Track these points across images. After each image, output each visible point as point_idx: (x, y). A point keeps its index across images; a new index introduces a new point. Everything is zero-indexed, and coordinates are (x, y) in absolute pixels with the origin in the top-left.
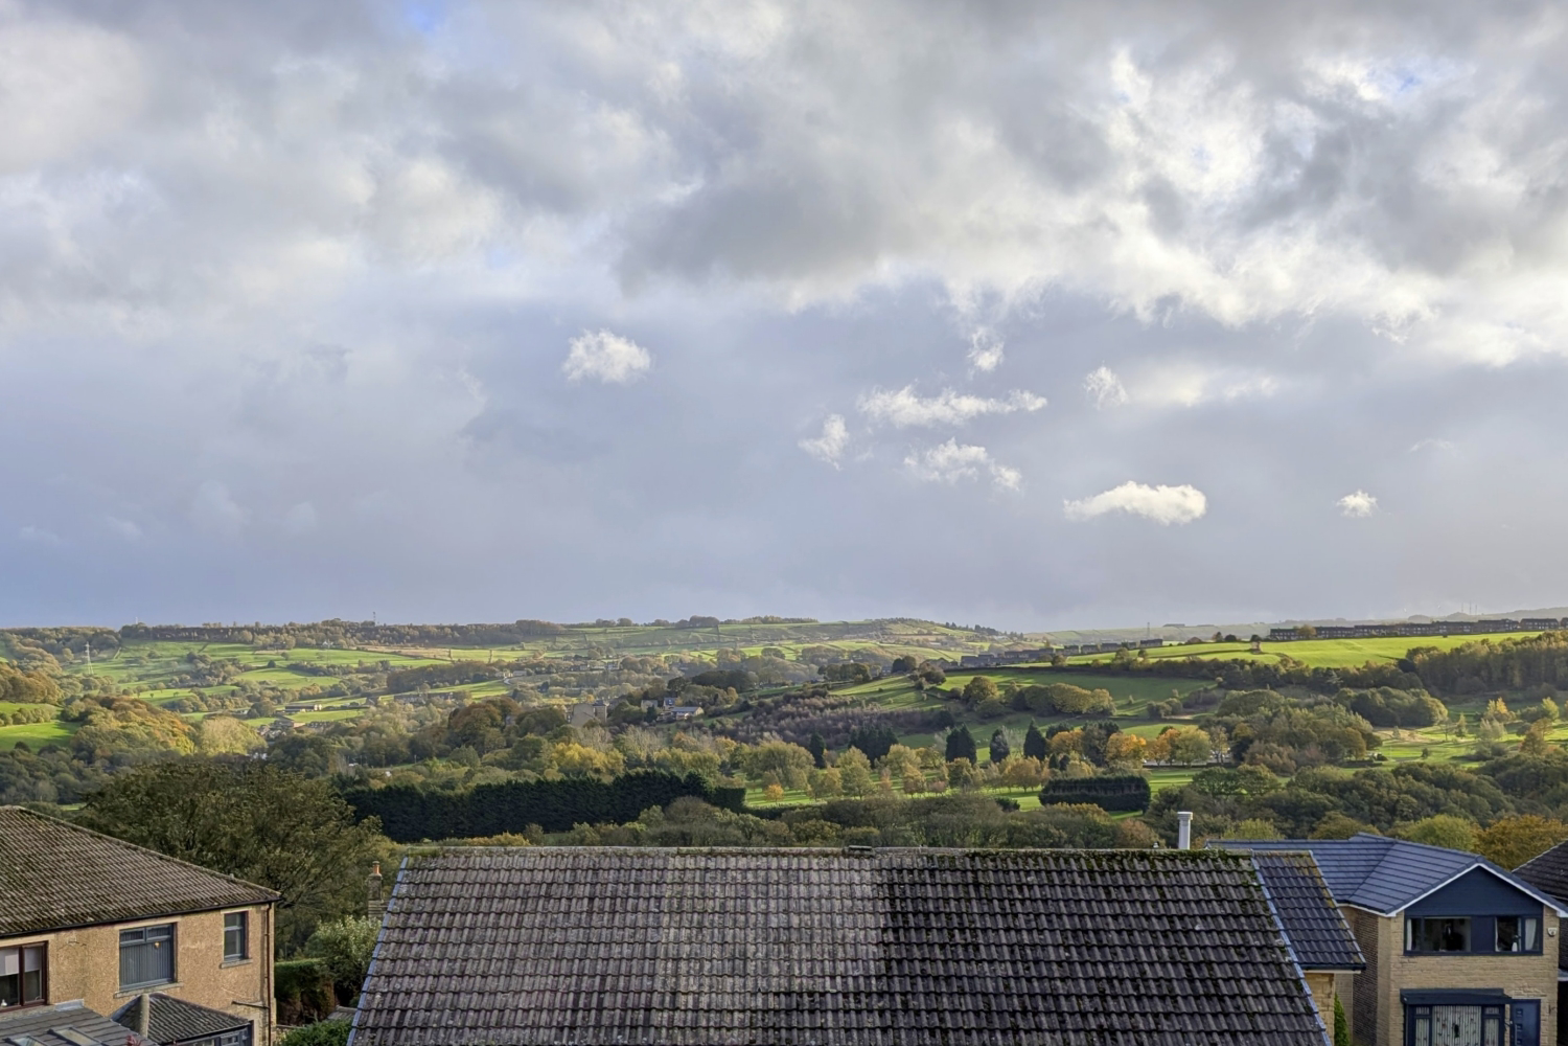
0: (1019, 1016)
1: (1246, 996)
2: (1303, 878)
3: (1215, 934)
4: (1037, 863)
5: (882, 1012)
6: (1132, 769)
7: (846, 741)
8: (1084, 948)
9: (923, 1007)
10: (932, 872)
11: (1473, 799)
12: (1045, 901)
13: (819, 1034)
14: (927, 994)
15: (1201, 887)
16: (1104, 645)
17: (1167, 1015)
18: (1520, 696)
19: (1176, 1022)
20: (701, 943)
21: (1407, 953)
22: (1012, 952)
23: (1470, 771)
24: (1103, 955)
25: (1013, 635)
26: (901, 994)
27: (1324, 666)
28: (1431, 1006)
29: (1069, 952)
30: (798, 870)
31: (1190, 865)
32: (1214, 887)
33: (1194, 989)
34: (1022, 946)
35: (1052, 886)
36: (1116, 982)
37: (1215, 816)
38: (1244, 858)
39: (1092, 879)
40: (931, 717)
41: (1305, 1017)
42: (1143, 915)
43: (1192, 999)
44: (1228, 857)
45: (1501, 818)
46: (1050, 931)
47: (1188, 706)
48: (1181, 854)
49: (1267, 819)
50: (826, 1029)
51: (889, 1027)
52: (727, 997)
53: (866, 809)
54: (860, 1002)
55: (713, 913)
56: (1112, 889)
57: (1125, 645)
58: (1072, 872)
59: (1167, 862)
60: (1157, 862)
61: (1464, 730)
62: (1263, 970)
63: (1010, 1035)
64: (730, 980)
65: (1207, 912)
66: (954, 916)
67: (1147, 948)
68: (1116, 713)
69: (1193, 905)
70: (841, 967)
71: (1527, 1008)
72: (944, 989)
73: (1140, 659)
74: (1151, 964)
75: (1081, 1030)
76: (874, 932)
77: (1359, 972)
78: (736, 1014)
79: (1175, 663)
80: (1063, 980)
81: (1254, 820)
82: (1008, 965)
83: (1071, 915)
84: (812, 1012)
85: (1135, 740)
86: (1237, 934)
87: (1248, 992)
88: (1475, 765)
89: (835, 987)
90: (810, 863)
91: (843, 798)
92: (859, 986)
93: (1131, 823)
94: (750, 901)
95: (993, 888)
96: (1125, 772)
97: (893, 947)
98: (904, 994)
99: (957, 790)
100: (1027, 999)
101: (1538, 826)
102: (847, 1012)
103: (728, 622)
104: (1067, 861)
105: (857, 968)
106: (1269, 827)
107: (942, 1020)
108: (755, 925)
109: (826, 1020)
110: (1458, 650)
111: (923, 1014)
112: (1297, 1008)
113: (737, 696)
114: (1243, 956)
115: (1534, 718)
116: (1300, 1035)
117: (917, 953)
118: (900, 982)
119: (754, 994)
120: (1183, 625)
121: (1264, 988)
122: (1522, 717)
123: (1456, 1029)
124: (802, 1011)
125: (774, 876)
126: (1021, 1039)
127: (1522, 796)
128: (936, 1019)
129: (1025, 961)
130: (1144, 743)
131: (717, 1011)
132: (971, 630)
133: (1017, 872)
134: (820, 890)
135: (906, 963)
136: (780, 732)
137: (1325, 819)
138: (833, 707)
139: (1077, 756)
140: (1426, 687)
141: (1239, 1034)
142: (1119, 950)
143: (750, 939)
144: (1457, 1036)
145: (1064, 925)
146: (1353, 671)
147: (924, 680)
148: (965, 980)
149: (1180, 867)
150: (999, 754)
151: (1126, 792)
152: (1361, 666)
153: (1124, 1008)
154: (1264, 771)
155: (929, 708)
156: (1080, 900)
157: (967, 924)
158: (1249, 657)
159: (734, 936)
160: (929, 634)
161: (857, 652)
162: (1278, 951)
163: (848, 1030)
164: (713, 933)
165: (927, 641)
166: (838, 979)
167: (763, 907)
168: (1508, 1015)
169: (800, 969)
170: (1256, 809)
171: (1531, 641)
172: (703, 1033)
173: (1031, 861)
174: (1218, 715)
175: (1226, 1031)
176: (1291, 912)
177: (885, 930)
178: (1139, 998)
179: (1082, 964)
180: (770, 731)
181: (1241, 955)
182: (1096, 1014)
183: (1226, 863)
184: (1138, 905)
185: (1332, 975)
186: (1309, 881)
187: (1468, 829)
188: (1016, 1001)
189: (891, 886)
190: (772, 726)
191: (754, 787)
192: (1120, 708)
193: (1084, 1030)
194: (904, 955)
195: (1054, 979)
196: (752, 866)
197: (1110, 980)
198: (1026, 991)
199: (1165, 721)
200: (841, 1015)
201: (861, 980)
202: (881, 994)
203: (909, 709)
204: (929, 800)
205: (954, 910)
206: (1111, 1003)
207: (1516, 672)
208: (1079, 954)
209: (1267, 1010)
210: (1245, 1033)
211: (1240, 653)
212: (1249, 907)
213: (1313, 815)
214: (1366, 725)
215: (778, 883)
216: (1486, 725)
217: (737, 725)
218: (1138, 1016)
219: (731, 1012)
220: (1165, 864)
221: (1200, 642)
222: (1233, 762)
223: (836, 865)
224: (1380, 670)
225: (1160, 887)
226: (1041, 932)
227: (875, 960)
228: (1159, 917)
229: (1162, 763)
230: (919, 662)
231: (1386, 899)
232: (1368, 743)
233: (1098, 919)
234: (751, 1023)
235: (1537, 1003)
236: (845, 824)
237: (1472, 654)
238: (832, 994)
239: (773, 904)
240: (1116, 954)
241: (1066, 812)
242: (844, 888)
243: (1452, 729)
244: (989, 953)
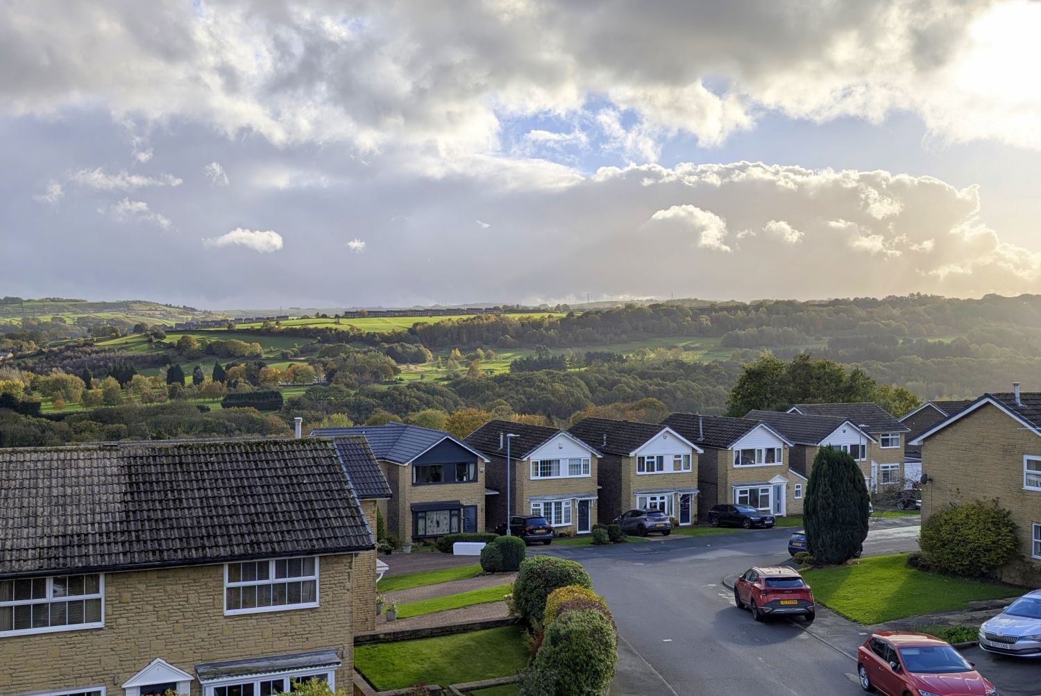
0: (205, 538)
1: (330, 518)
2: (361, 449)
3: (314, 484)
4: (216, 450)
5: (123, 543)
6: (274, 387)
7: (105, 373)
8: (243, 497)
9: (149, 538)
10: (154, 457)
11: (445, 400)
12: (221, 471)
13: (84, 559)
14: (151, 530)
15: (307, 459)
16: (257, 319)
17: (288, 532)
18: (466, 347)
19: (293, 535)
20: (7, 508)
21: (413, 485)
22: (202, 502)
23: (444, 386)
24: (254, 500)
25: (205, 312)
26: (135, 531)
27: (372, 331)
28: (425, 512)
29: (235, 500)
30: (71, 460)
31: (301, 447)
32: (314, 458)
33: (303, 516)
34: (207, 498)
35: (225, 462)
36: (260, 515)
37: (317, 411)
38: (329, 442)
39: (248, 457)
40: (157, 359)
41: (361, 527)
42: (275, 476)
43: (302, 521)
44: (321, 442)
45: (458, 410)
46: (224, 488)
47: (303, 352)
48: (296, 441)
49: (344, 413)
50: (89, 556)
51: (128, 552)
52: (24, 541)
53: (118, 413)
54: (110, 538)
55: (15, 489)
56: (258, 462)
57: (268, 319)
58: (236, 454)
59: (289, 445)
60: (283, 446)
61: (441, 365)
62: (339, 503)
63: (200, 550)
64: (26, 530)
65: (310, 473)
66: (168, 483)
67: (278, 495)
68: (264, 356)
69: (302, 469)
70: (98, 518)
71: (471, 510)
72: (161, 527)
73: (277, 327)
74: (280, 504)
75: (241, 544)
76: (118, 495)
77: (389, 499)
78: (30, 551)
79: (295, 329)
80: (231, 516)
81: (338, 414)
82: (199, 509)
83: (235, 479)
84: (79, 546)
85: (274, 371)
86: (326, 484)
87: (332, 516)
88: (446, 383)
89: (94, 530)
90: (78, 455)
91: (103, 407)
92: (109, 528)
93: (272, 417)
94: (39, 480)
95: (191, 465)
96: (269, 389)
97: (130, 504)
98: (137, 531)
99: (173, 401)
100: (210, 529)
101: (475, 414)
102: (101, 544)
103: (29, 301)
104: (233, 448)
105: (108, 517)
106: (345, 417)
107: (160, 545)
108: (43, 495)
109: (89, 550)
110: (438, 324)
111: (149, 542)
112: (357, 522)
113: (35, 346)
114: (329, 496)
115: (473, 358)
116: (358, 537)
117: (145, 506)
118: (135, 524)
119: (42, 538)
120: (299, 308)
121: (339, 513)
122: (468, 358)
123: (438, 523)
124: (73, 546)
125: (55, 464)
126: (206, 552)
127: (468, 398)
128: (157, 545)
129: (209, 507)
130: (279, 373)
131: (17, 550)
132: (181, 308)
133: (204, 455)
134: (85, 472)
135: (138, 513)
136: (63, 368)
137: (373, 412)
138: (97, 352)
139: (242, 380)
140: (422, 343)
141: (327, 539)
142: (262, 497)
143: (40, 503)
144: (438, 526)
145: (231, 484)
146: (386, 334)
147: (153, 337)
148: (174, 520)
149: (296, 448)
150: (198, 380)
151: (270, 400)
152: (390, 332)
153: (265, 530)
154: (342, 387)
155: (156, 353)
156: (241, 470)
157: (175, 487)
158: (334, 326)
159: (29, 503)
160: (156, 310)
161: (112, 320)
162: (347, 492)
163: (102, 555)
164: (14, 501)
165: (155, 314)
166: (96, 525)
167: (48, 483)
168: (462, 514)
169: (72, 520)
170: (338, 408)
171: (471, 320)
172: (8, 564)
173: (213, 449)
174: (318, 357)
175: (320, 538)
176: (355, 468)
177: (125, 494)
178: (273, 523)
179: (242, 506)
180: (57, 367)
181: (328, 495)
182: (249, 534)
183: (320, 445)
184: (273, 470)
185: (376, 501)
186: (364, 451)
187: (441, 416)
188: (204, 530)
189: (129, 467)
190: (58, 364)
191: (46, 401)
192: (266, 353)
193: (242, 544)
194: (137, 508)
195: (226, 516)
196: (41, 458)
197: (257, 514)
198: (209, 524)
199: (290, 360)
200: (98, 546)
201: (111, 525)
202: (123, 533)
203: (144, 353)
204: (157, 407)
205: (167, 479)
206: (258, 527)
207: (464, 335)
208: (240, 500)
209: (341, 525)
210: (329, 538)
211: (329, 324)
212: (332, 468)
213: (367, 409)
214: (393, 362)
215: (58, 469)
216: (450, 362)
217: (35, 363)
218: (272, 534)
219: (27, 550)
220: (287, 447)
221: (308, 318)
222: (327, 383)
223: (95, 456)
224: (400, 334)
225: (285, 460)
226: (218, 489)
227: (119, 512)
228: (284, 477)
229: (289, 383)
230: (150, 326)
231: (403, 457)
232: (395, 372)
233: (251, 480)
234: (40, 556)
235: (476, 506)
236: (105, 422)
237: (444, 326)
238: (93, 534)
239: (54, 481)
240: (261, 499)
241: (236, 412)
242: (100, 469)
243: (435, 364)
244: (188, 503)
